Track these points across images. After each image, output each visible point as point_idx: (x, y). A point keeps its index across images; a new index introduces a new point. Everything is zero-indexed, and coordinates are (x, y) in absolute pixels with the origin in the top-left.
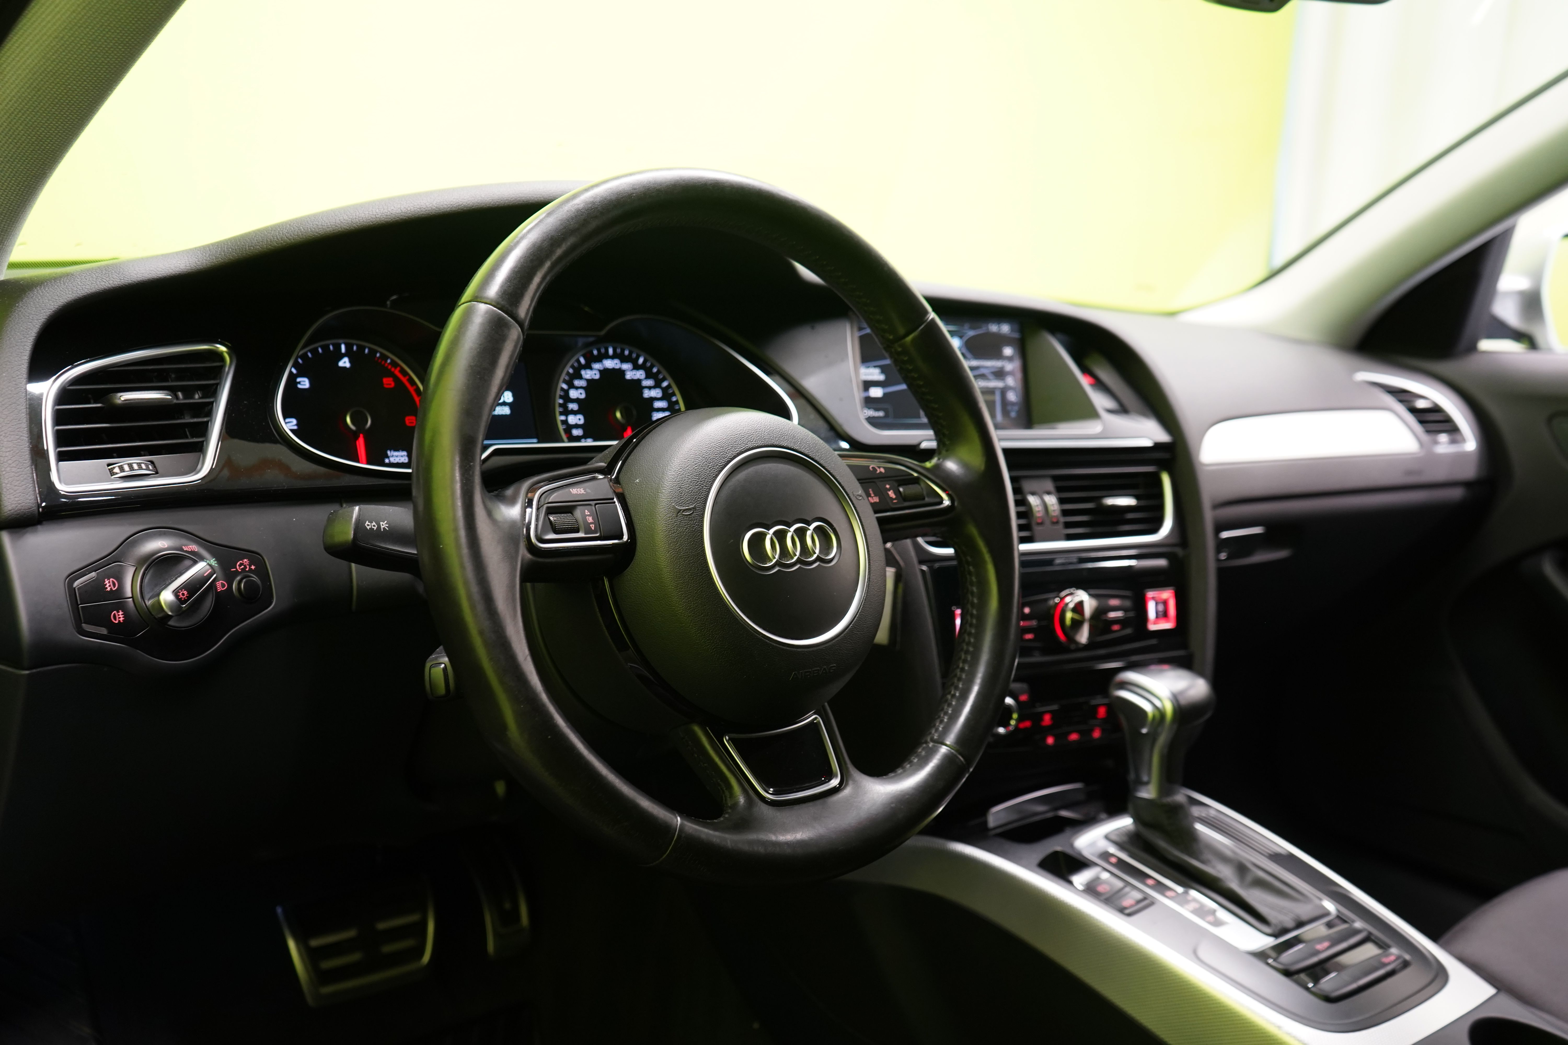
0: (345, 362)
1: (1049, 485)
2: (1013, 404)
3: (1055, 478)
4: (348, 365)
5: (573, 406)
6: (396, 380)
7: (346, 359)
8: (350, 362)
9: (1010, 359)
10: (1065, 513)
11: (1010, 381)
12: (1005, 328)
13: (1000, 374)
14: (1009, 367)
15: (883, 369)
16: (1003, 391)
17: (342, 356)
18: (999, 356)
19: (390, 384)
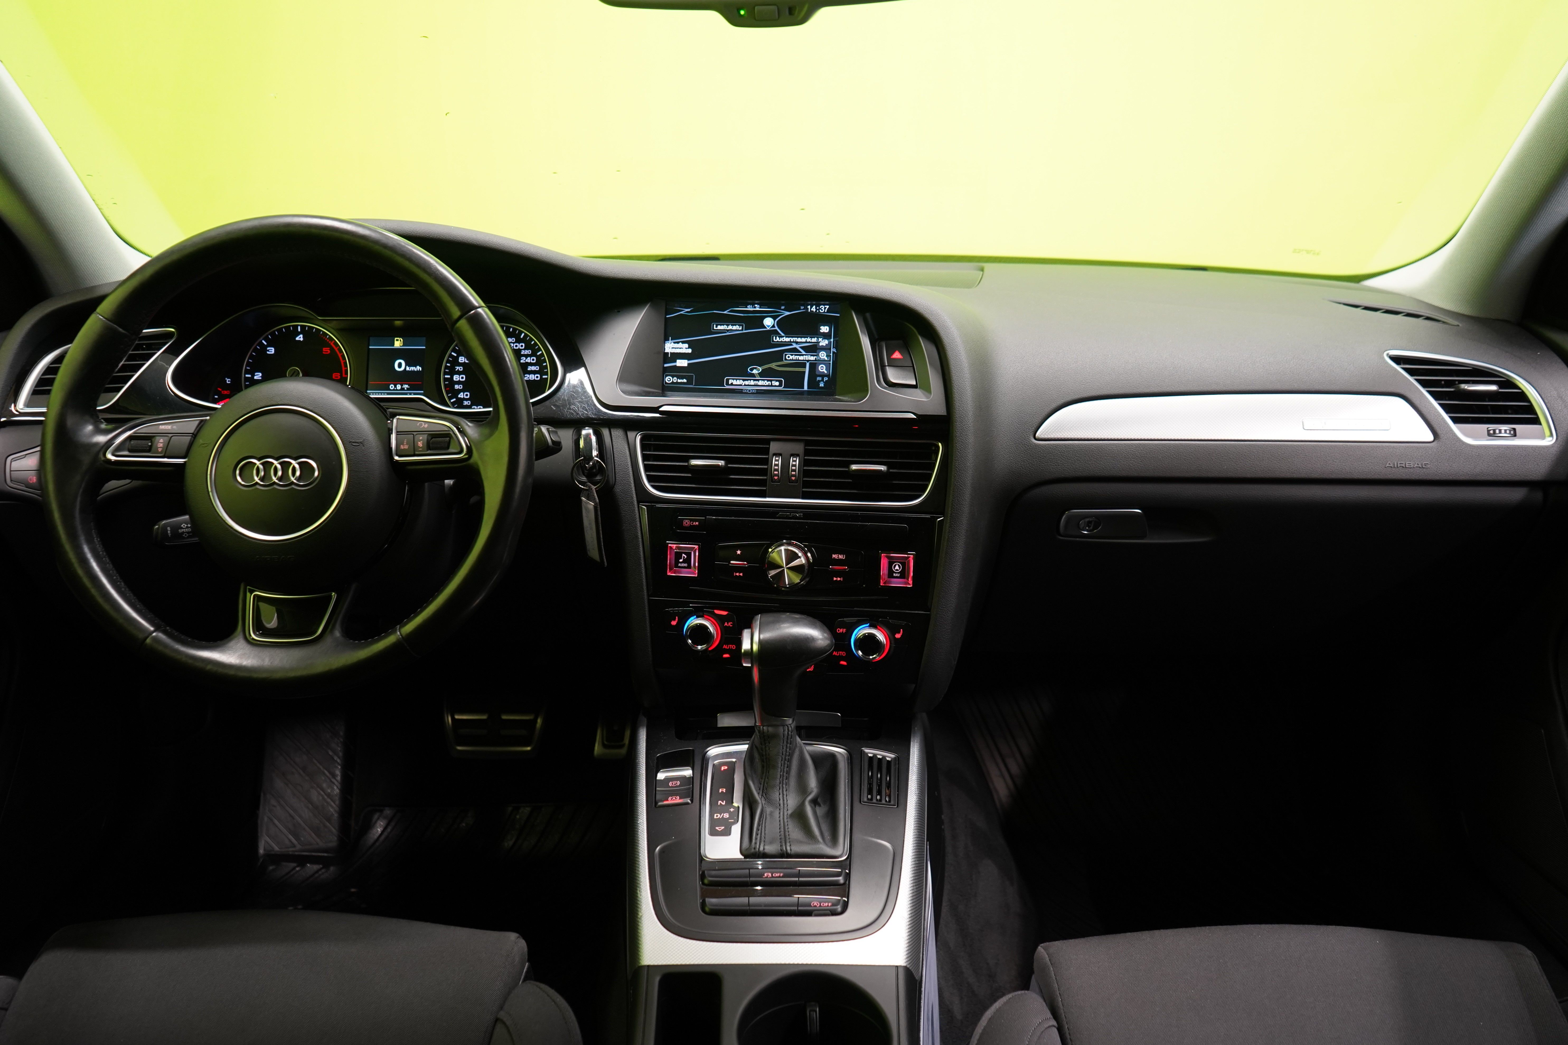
0: (300, 338)
1: (799, 448)
2: (823, 375)
3: (807, 443)
4: (302, 339)
5: (460, 368)
6: (332, 349)
7: (301, 336)
8: (303, 338)
9: (826, 336)
10: (806, 473)
11: (823, 355)
12: (824, 309)
13: (813, 349)
14: (824, 343)
15: (691, 345)
16: (813, 366)
17: (298, 334)
18: (816, 333)
19: (327, 352)
